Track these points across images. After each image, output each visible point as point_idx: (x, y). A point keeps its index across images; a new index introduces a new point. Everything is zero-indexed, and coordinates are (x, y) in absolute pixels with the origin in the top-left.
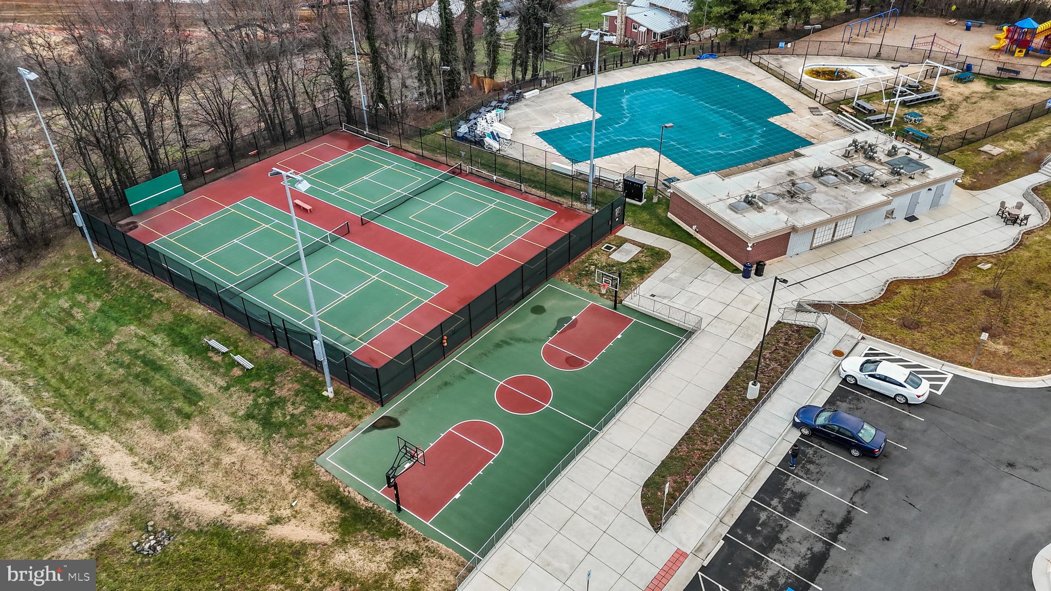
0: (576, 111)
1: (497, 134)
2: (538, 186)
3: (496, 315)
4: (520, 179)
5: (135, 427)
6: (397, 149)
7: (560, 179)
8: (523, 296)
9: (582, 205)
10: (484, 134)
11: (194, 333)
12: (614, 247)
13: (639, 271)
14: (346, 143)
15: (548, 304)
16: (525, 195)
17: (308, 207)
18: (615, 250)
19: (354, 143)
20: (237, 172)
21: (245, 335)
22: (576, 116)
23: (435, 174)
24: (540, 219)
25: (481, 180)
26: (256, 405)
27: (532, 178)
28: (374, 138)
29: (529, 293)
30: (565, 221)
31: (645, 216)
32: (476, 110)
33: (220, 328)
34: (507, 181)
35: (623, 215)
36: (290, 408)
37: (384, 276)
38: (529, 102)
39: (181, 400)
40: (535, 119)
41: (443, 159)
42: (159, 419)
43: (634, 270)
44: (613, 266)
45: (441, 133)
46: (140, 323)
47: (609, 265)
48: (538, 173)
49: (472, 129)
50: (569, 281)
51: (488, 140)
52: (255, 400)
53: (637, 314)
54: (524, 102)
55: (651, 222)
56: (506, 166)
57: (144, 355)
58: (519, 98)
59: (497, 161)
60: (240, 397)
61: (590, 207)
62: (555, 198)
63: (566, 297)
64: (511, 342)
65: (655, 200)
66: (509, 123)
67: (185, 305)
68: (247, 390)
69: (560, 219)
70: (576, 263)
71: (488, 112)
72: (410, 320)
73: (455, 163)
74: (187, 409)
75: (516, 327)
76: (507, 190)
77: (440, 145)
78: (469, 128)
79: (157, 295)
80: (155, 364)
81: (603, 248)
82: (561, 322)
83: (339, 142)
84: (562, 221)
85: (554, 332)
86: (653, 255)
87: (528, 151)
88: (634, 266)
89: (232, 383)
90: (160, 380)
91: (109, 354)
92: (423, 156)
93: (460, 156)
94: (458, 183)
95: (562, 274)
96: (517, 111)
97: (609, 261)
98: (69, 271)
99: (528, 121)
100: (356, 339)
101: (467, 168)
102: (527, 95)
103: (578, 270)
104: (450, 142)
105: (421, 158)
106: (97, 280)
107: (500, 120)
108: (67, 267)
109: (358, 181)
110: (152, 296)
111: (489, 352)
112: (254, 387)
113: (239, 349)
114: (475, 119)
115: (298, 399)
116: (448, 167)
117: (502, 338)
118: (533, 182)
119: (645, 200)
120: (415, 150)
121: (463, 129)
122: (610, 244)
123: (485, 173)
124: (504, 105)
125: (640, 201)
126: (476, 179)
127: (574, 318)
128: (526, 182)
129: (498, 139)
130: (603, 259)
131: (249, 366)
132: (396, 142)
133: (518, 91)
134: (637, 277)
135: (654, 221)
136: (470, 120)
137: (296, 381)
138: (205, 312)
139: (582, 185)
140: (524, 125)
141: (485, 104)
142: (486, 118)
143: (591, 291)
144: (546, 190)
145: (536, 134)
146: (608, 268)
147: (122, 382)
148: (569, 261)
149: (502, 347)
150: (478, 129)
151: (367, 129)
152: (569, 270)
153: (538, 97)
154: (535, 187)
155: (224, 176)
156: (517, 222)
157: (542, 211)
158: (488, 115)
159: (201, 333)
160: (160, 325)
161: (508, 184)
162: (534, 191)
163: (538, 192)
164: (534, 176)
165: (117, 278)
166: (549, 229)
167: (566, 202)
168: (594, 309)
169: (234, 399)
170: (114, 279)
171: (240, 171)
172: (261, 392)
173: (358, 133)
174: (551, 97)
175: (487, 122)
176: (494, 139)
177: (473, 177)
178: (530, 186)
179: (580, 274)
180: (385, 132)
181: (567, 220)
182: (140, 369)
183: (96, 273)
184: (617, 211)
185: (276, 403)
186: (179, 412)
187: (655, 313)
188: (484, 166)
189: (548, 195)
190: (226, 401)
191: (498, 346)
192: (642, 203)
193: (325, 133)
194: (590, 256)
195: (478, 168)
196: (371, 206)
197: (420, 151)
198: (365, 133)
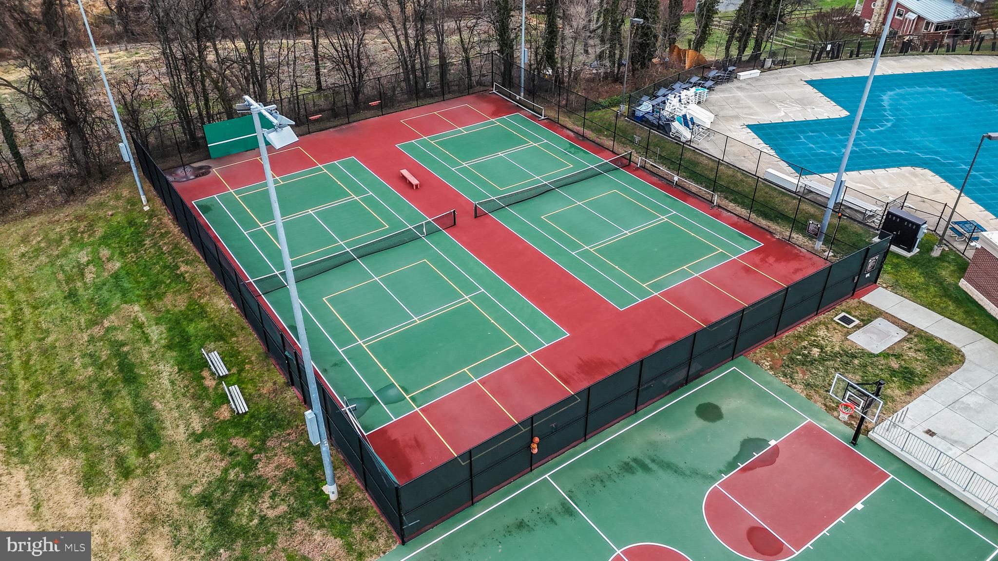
0: (811, 103)
1: (692, 119)
2: (739, 200)
3: (635, 408)
4: (714, 185)
5: (60, 470)
6: (552, 124)
7: (775, 194)
8: (687, 381)
9: (805, 240)
10: (673, 117)
11: (200, 334)
12: (857, 322)
13: (904, 378)
14: (491, 108)
15: (728, 405)
16: (716, 211)
17: (415, 181)
18: (858, 327)
19: (501, 109)
20: (351, 125)
21: (259, 354)
22: (809, 110)
23: (591, 161)
24: (735, 251)
25: (655, 179)
26: (222, 482)
27: (732, 186)
28: (528, 105)
29: (698, 375)
30: (776, 261)
31: (916, 277)
32: (669, 85)
33: (233, 334)
34: (693, 186)
35: (878, 271)
36: (265, 503)
37: (481, 300)
38: (743, 85)
39: (132, 441)
40: (749, 107)
41: (608, 143)
42: (92, 466)
43: (893, 373)
44: (854, 356)
45: (615, 109)
46: (149, 302)
47: (846, 353)
48: (742, 181)
49: (657, 109)
50: (771, 368)
51: (677, 126)
52: (226, 471)
53: (896, 466)
54: (736, 83)
55: (927, 290)
56: (696, 164)
57: (127, 353)
58: (730, 77)
59: (685, 156)
60: (208, 460)
61: (819, 245)
62: (764, 223)
63: (761, 396)
64: (652, 466)
65: (936, 253)
66: (711, 108)
67: (208, 290)
68: (223, 450)
69: (767, 256)
70: (787, 336)
71: (685, 89)
72: (497, 384)
73: (623, 151)
74: (133, 460)
75: (664, 436)
76: (691, 199)
77: (610, 125)
78: (653, 106)
79: (183, 268)
80: (132, 371)
81: (836, 319)
82: (750, 445)
83: (484, 105)
84: (771, 260)
85: (732, 465)
86: (929, 350)
87: (733, 148)
88: (894, 364)
89: (210, 430)
90: (124, 401)
91: (92, 340)
92: (583, 136)
93: (632, 142)
94: (623, 179)
95: (759, 352)
96: (723, 94)
97: (847, 345)
98: (112, 215)
99: (737, 108)
100: (407, 397)
101: (638, 159)
102: (744, 75)
103: (788, 351)
104: (622, 122)
105: (580, 139)
106: (132, 234)
107: (699, 103)
108: (112, 209)
109: (490, 157)
110: (178, 268)
111: (609, 476)
112: (235, 447)
113: (244, 375)
114: (664, 96)
115: (284, 489)
116: (613, 155)
117: (637, 454)
118: (732, 192)
119: (918, 250)
120: (576, 127)
121: (646, 107)
122: (850, 314)
123: (663, 169)
124: (709, 83)
125: (909, 250)
126: (649, 177)
127: (773, 443)
128: (721, 192)
129: (691, 126)
130: (837, 338)
131: (242, 407)
132: (553, 114)
133: (731, 68)
134: (900, 388)
135: (932, 289)
136: (657, 97)
137: (294, 454)
138: (227, 306)
139: (811, 209)
140: (731, 113)
141: (684, 79)
142: (680, 96)
143: (809, 397)
144: (751, 209)
145: (748, 126)
146: (845, 359)
147: (82, 388)
148: (776, 331)
149: (633, 473)
150: (666, 109)
151: (522, 94)
152: (773, 348)
153: (757, 79)
154: (735, 201)
155: (334, 127)
156: (697, 249)
157: (740, 238)
158: (684, 93)
159: (207, 337)
160: (168, 311)
161: (694, 190)
162: (731, 206)
163: (738, 208)
164: (735, 184)
165: (153, 235)
166: (747, 270)
167: (781, 231)
168: (811, 434)
169: (198, 461)
170: (149, 236)
171: (355, 123)
172: (239, 458)
173: (510, 98)
174: (776, 82)
175: (680, 101)
176: (687, 125)
177: (644, 174)
178: (726, 198)
179: (792, 360)
180: (545, 101)
181: (778, 260)
182: (111, 374)
183: (135, 224)
184: (871, 262)
185: (252, 486)
186: (121, 461)
187: (934, 473)
188: (664, 160)
189: (753, 216)
190: (187, 461)
191: (627, 468)
192: (912, 254)
193: (470, 92)
194: (813, 328)
195: (655, 162)
196: (494, 192)
197: (580, 129)
198: (518, 97)
